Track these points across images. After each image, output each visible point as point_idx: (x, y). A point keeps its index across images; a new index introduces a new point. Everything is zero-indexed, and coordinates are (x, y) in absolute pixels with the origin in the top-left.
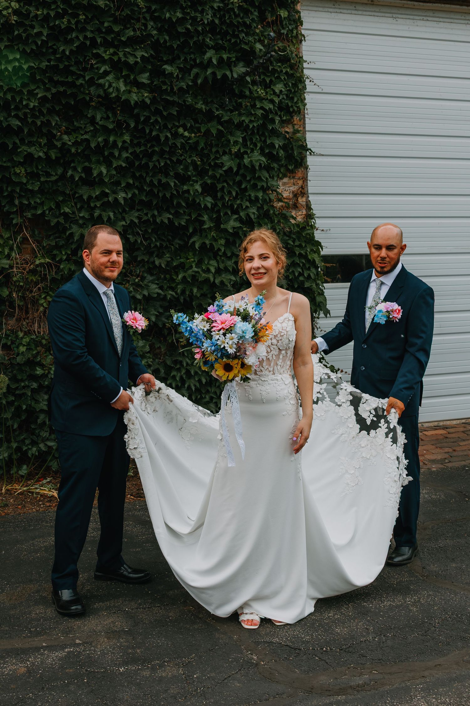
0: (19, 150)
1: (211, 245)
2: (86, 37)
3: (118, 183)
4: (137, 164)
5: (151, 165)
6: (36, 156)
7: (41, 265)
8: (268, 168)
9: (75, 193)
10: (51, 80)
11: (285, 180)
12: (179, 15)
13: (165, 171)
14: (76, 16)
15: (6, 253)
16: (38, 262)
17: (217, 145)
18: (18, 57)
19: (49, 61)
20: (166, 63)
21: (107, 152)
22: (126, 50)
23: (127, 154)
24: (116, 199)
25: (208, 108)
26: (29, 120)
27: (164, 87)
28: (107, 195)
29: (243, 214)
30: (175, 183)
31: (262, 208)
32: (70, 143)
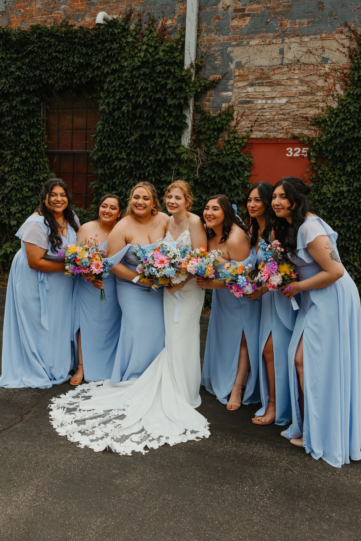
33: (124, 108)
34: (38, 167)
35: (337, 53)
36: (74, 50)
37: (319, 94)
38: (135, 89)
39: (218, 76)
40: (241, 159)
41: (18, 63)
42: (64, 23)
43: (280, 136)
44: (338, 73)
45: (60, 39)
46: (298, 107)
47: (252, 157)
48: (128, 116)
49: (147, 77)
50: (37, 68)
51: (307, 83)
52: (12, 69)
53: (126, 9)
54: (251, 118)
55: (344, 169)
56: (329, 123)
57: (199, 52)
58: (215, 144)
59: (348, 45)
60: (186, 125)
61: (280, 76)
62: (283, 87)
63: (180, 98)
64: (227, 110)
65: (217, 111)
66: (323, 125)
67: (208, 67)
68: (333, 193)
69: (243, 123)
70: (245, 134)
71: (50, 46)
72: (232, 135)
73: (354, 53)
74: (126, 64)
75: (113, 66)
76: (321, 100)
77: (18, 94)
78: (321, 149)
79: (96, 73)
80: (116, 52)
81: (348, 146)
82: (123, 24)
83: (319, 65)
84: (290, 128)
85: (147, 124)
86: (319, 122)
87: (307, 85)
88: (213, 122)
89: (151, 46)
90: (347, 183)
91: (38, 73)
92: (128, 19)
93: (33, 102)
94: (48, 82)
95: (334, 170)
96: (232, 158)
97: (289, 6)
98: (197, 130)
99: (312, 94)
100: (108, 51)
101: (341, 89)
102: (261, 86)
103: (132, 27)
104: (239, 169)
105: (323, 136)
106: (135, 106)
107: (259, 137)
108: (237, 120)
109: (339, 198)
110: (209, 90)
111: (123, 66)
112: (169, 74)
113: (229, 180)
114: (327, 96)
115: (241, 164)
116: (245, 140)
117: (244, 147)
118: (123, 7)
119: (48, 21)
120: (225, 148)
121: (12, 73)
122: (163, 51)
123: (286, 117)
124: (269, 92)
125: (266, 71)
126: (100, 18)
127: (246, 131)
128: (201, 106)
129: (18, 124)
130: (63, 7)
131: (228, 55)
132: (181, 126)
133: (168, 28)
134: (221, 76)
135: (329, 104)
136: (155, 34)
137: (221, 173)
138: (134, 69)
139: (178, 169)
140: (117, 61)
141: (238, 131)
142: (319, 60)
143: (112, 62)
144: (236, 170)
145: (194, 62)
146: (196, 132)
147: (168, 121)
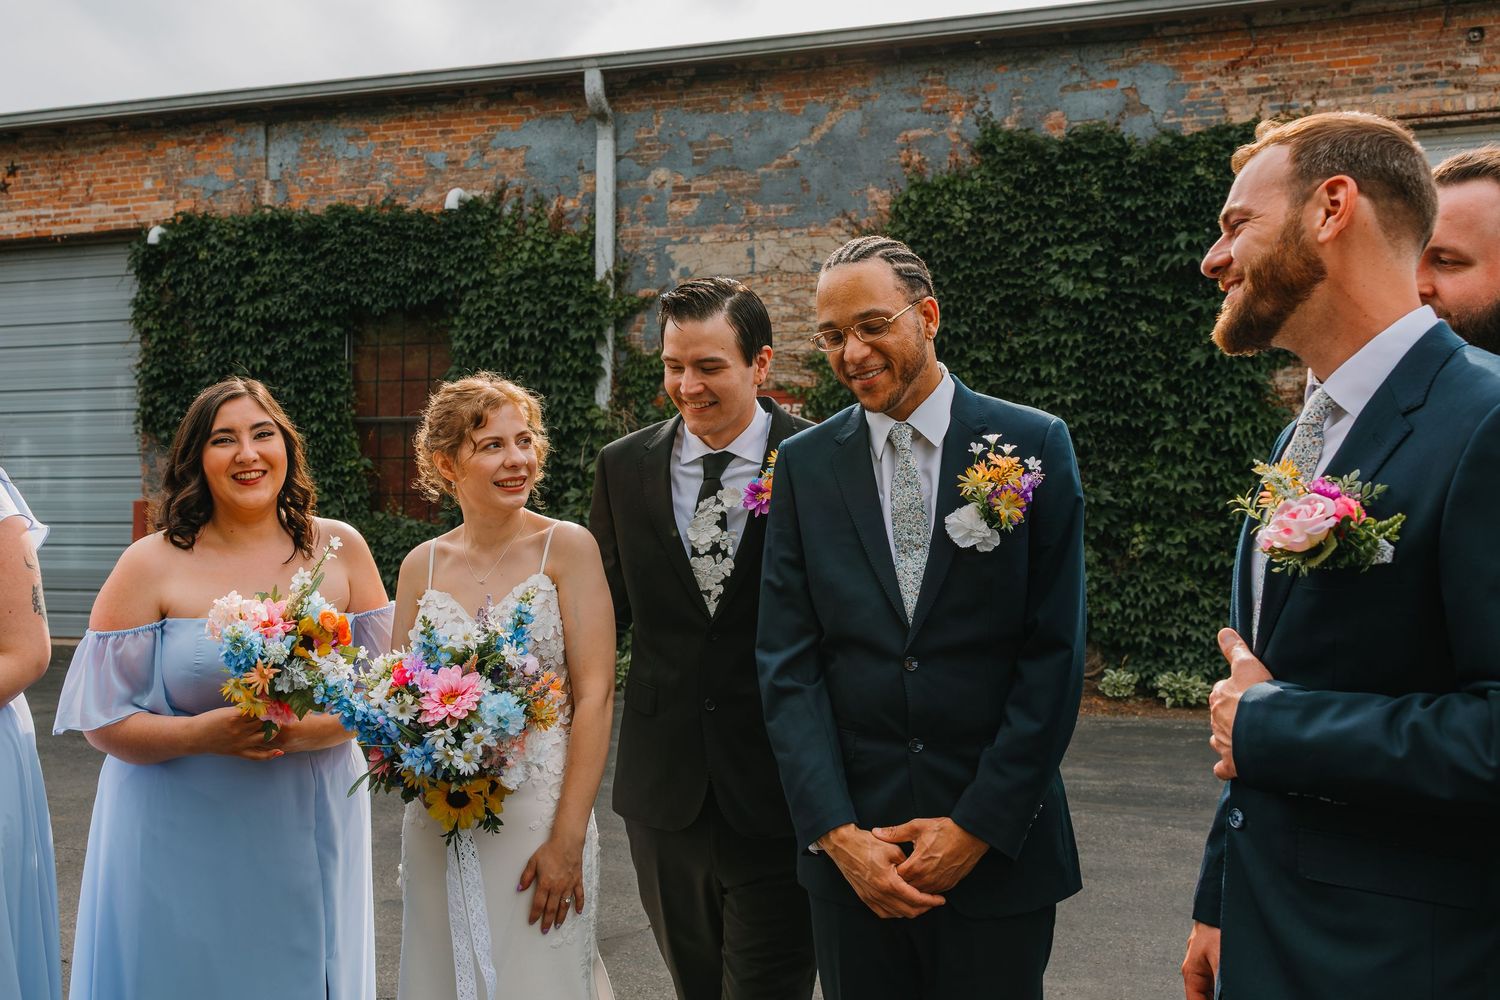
1: (1174, 449)
2: (1036, 239)
3: (1068, 384)
4: (1089, 362)
5: (1104, 364)
10: (1001, 283)
11: (1288, 369)
12: (1140, 202)
13: (1121, 368)
14: (1027, 217)
17: (1188, 337)
18: (969, 265)
19: (1000, 266)
20: (1128, 253)
21: (1057, 353)
22: (1079, 247)
23: (1078, 354)
24: (1063, 401)
25: (1176, 296)
26: (978, 326)
27: (1121, 280)
28: (1055, 397)
29: (1213, 414)
30: (1131, 382)
31: (1241, 406)
32: (1017, 346)
33: (496, 345)
34: (340, 448)
36: (407, 249)
38: (513, 313)
39: (653, 292)
41: (305, 269)
42: (388, 203)
45: (382, 232)
46: (781, 340)
48: (503, 358)
49: (536, 294)
50: (342, 278)
51: (792, 301)
52: (294, 280)
53: (496, 182)
57: (620, 252)
58: (652, 401)
60: (602, 372)
65: (653, 346)
66: (821, 368)
67: (636, 276)
71: (364, 242)
74: (497, 272)
75: (477, 276)
77: (304, 323)
78: (819, 405)
79: (445, 287)
80: (479, 252)
82: (491, 207)
83: (808, 275)
85: (535, 372)
86: (814, 362)
87: (793, 306)
89: (540, 243)
91: (342, 286)
92: (499, 198)
93: (333, 336)
94: (360, 303)
97: (758, 184)
98: (621, 379)
99: (802, 319)
100: (467, 251)
103: (507, 210)
105: (822, 384)
106: (516, 342)
110: (638, 313)
111: (493, 275)
112: (570, 290)
118: (491, 178)
119: (359, 197)
121: (295, 286)
122: (560, 250)
126: (452, 200)
128: (627, 339)
129: (304, 375)
130: (385, 175)
131: (668, 258)
132: (595, 374)
133: (567, 213)
136: (546, 223)
138: (511, 280)
139: (591, 446)
140: (482, 265)
142: (809, 266)
143: (474, 269)
145: (611, 270)
146: (619, 381)
147: (570, 366)
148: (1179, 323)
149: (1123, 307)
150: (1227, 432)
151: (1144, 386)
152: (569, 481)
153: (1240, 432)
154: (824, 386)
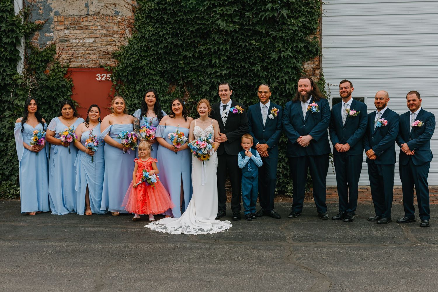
0: (182, 54)
2: (210, 4)
3: (223, 66)
4: (232, 57)
5: (237, 58)
6: (188, 56)
7: (190, 102)
8: (295, 57)
9: (205, 71)
10: (196, 23)
11: (309, 62)
13: (244, 60)
15: (177, 97)
16: (188, 101)
17: (271, 48)
18: (182, 14)
19: (196, 15)
20: (248, 11)
21: (219, 53)
22: (228, 8)
23: (227, 54)
24: (221, 74)
25: (267, 31)
26: (186, 41)
27: (245, 23)
28: (218, 72)
29: (280, 80)
30: (248, 66)
31: (291, 76)
32: (202, 50)
35: (125, 9)
37: (115, 36)
39: (43, 21)
40: (63, 83)
43: (91, 66)
44: (127, 22)
46: (102, 45)
47: (72, 81)
51: (106, 28)
54: (69, 52)
55: (135, 88)
56: (123, 57)
57: (26, 3)
58: (44, 72)
59: (131, 3)
60: (19, 58)
61: (87, 22)
62: (90, 30)
63: (12, 38)
64: (51, 47)
65: (43, 47)
66: (119, 58)
67: (34, 14)
68: (129, 105)
69: (63, 56)
70: (65, 64)
72: (56, 65)
73: (135, 9)
76: (117, 41)
78: (119, 75)
81: (135, 72)
83: (113, 16)
84: (97, 60)
86: (116, 55)
87: (107, 30)
88: (41, 55)
90: (137, 98)
95: (129, 89)
96: (57, 82)
98: (29, 61)
99: (110, 36)
101: (130, 33)
102: (74, 29)
104: (63, 90)
105: (120, 65)
107: (76, 66)
108: (59, 54)
109: (133, 109)
110: (36, 31)
112: (2, 19)
113: (56, 98)
114: (121, 38)
115: (64, 86)
116: (66, 69)
117: (66, 74)
120: (51, 75)
123: (94, 52)
124: (80, 34)
125: (77, 18)
127: (66, 62)
128: (31, 43)
131: (48, 6)
132: (16, 59)
134: (44, 21)
135: (122, 44)
137: (49, 93)
139: (16, 91)
141: (60, 62)
142: (113, 12)
144: (60, 91)
145: (22, 11)
146: (27, 62)
147: (4, 55)
148: (268, 41)
149: (245, 35)
150: (285, 87)
151: (253, 68)
152: (6, 108)
153: (290, 87)
154: (121, 66)
